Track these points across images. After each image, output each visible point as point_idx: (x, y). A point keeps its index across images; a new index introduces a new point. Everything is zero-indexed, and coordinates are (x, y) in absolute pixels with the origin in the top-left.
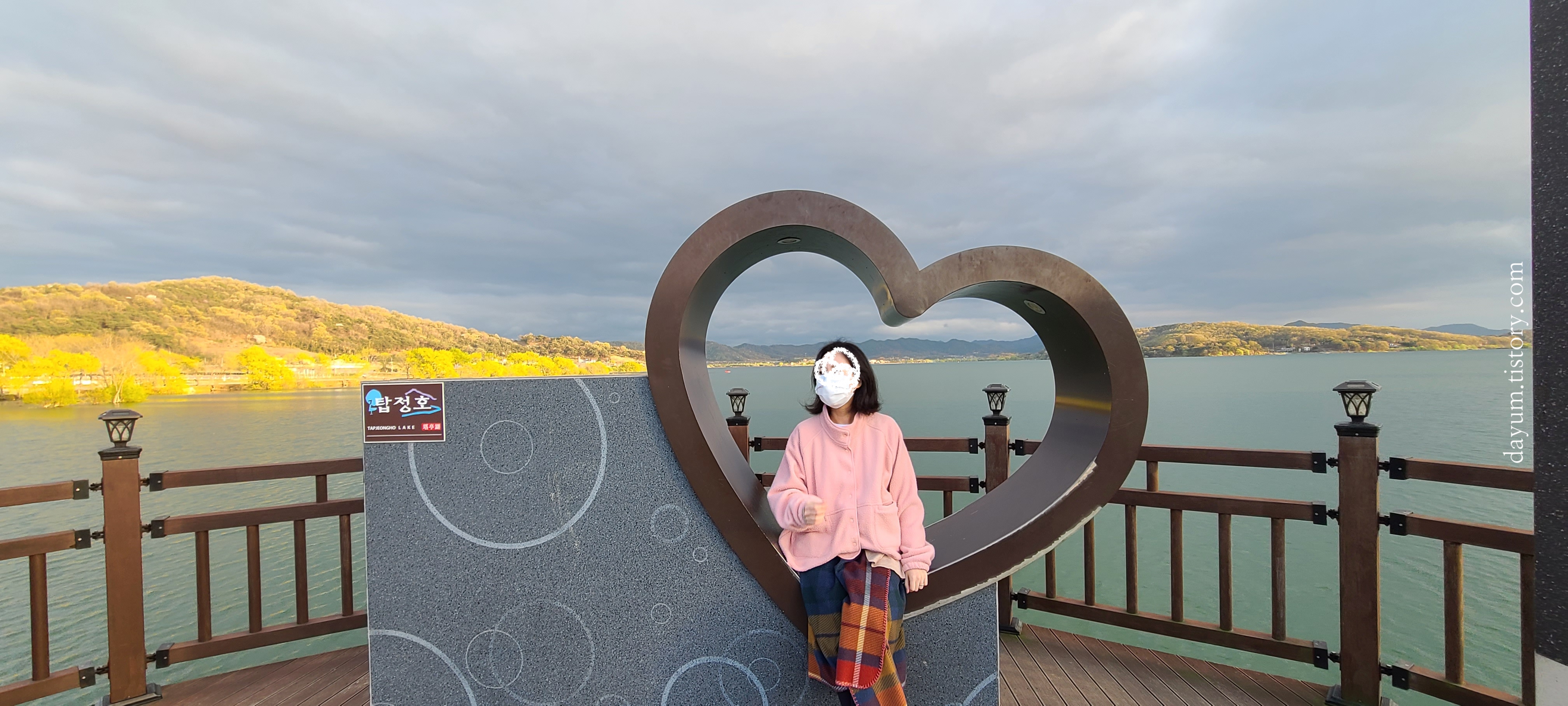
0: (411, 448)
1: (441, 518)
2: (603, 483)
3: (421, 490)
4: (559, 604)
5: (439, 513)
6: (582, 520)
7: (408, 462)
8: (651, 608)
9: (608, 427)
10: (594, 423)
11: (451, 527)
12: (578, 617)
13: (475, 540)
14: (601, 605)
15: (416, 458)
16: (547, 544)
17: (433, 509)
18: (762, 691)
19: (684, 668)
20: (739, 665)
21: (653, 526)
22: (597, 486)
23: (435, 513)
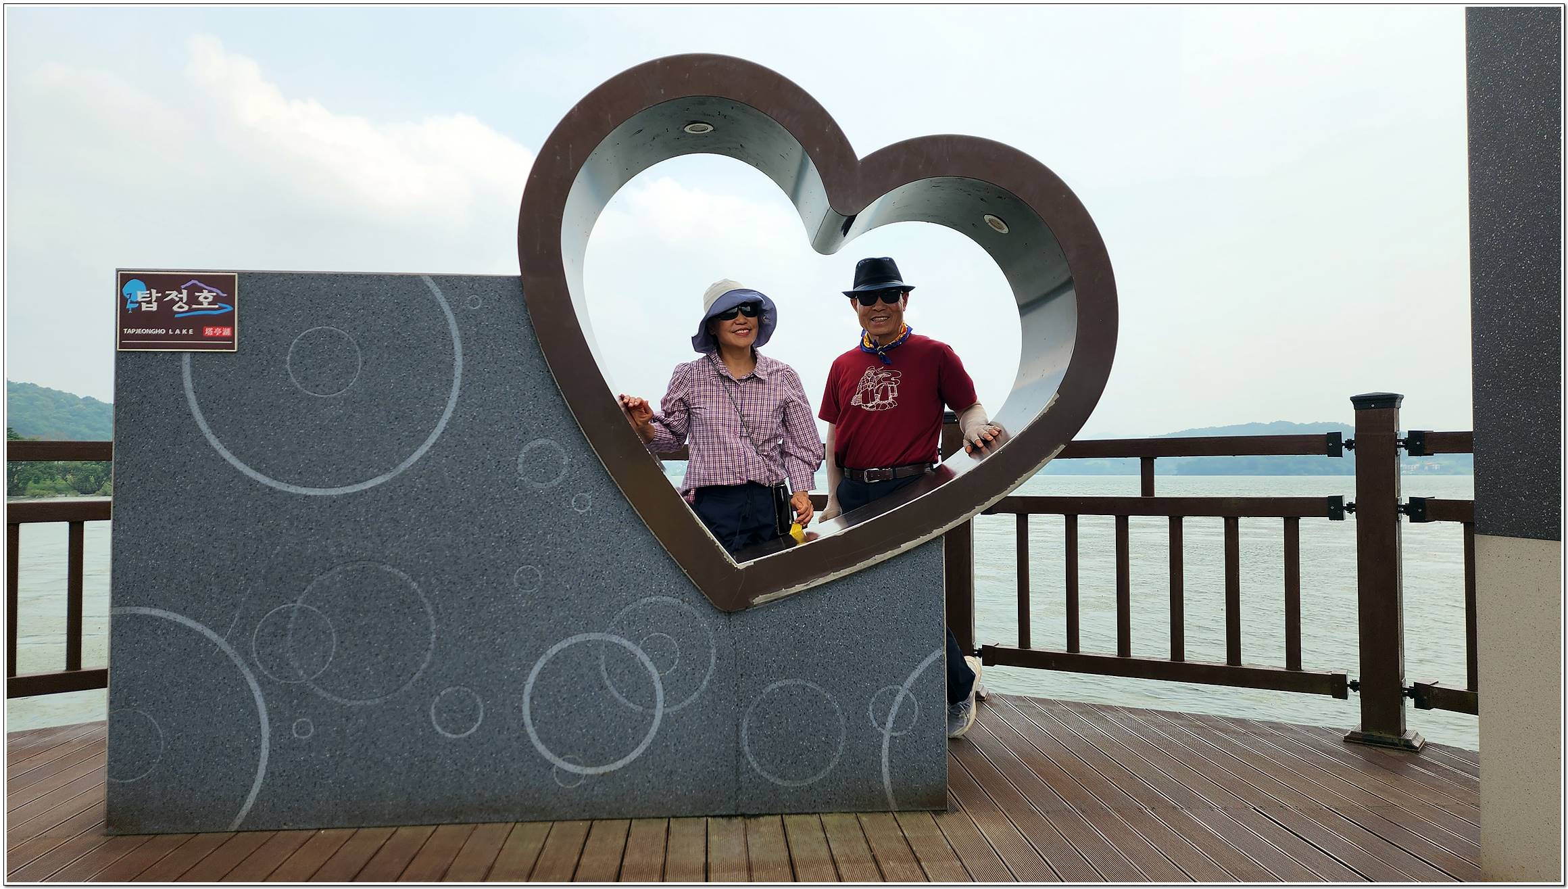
0: (186, 359)
1: (226, 454)
2: (455, 411)
3: (198, 416)
4: (388, 568)
5: (223, 447)
6: (425, 458)
7: (181, 379)
8: (514, 571)
9: (465, 340)
10: (445, 335)
11: (240, 466)
12: (415, 585)
13: (274, 484)
14: (447, 569)
15: (193, 372)
16: (375, 489)
17: (214, 442)
18: (656, 676)
19: (554, 650)
20: (625, 642)
21: (520, 466)
22: (448, 414)
23: (217, 448)
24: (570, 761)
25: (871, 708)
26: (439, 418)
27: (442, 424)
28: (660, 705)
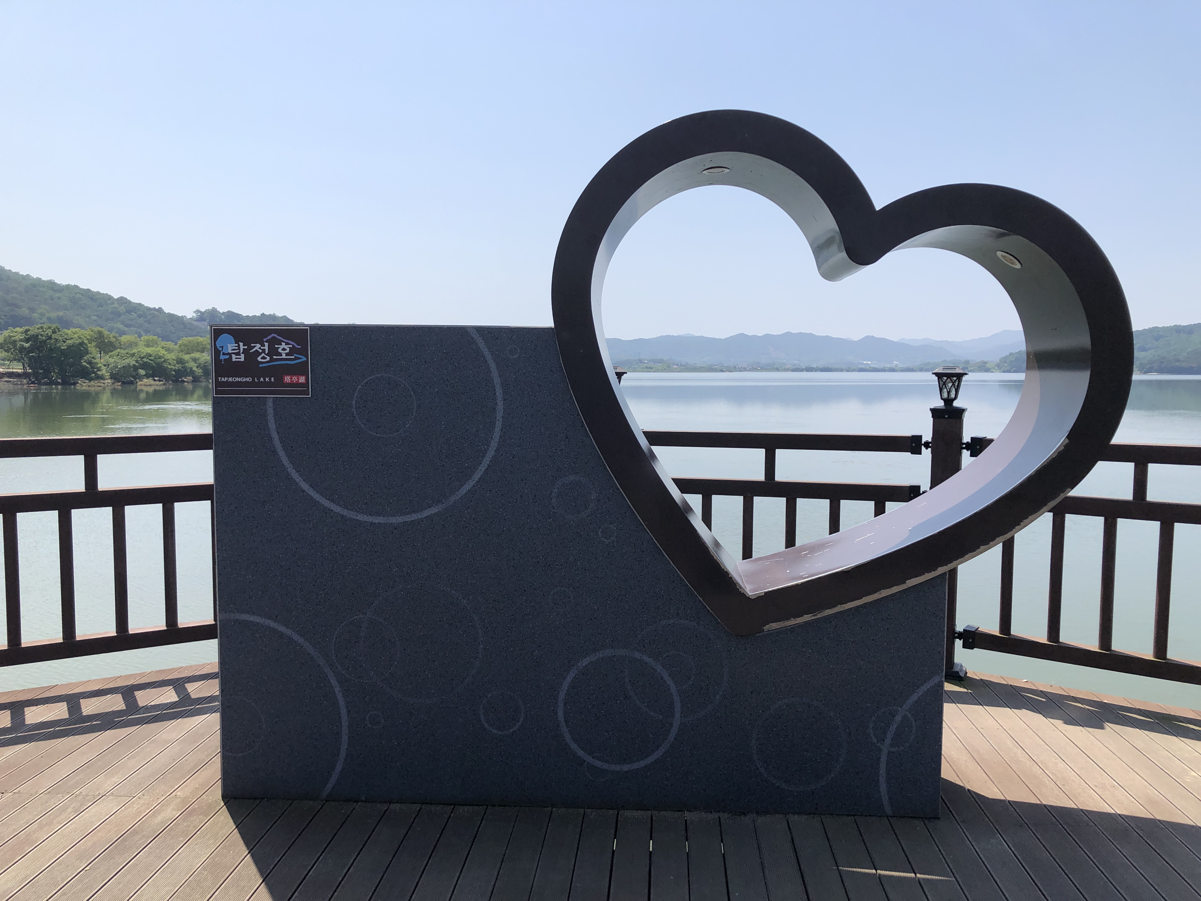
0: (270, 404)
1: (305, 486)
2: (497, 450)
3: (281, 453)
4: (442, 587)
6: (472, 492)
7: (267, 421)
8: (549, 593)
9: (505, 386)
10: (489, 381)
11: (316, 496)
13: (345, 512)
14: (492, 589)
15: (275, 415)
16: (430, 518)
17: (295, 476)
18: (673, 689)
19: (585, 662)
20: (646, 659)
21: (554, 500)
22: (491, 453)
23: (298, 480)
24: (598, 759)
25: (871, 726)
26: (483, 457)
27: (486, 461)
28: (677, 715)
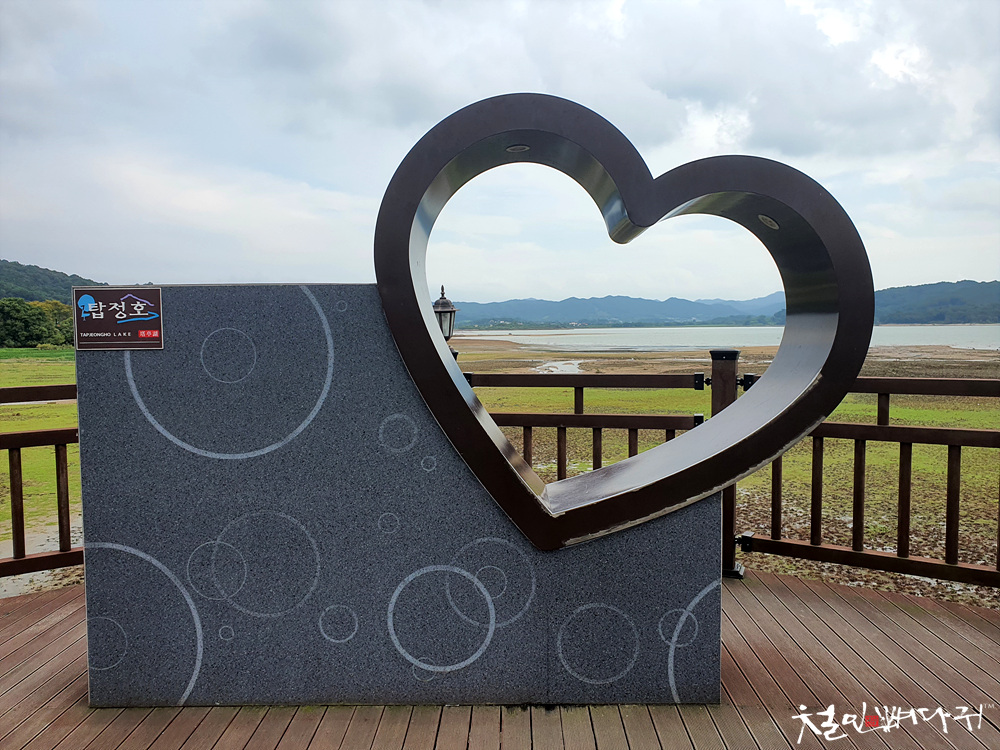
0: (127, 355)
1: (160, 428)
2: (329, 392)
3: (138, 399)
5: (157, 423)
6: (308, 430)
7: (124, 371)
8: (378, 517)
9: (335, 336)
10: (320, 332)
11: (170, 437)
13: (195, 451)
14: (327, 516)
15: (133, 366)
16: (271, 454)
17: (151, 419)
18: (489, 598)
19: (411, 577)
20: (465, 573)
21: (381, 436)
22: (324, 395)
23: (153, 423)
24: (424, 661)
25: (660, 626)
26: (317, 399)
27: (320, 403)
28: (492, 621)
